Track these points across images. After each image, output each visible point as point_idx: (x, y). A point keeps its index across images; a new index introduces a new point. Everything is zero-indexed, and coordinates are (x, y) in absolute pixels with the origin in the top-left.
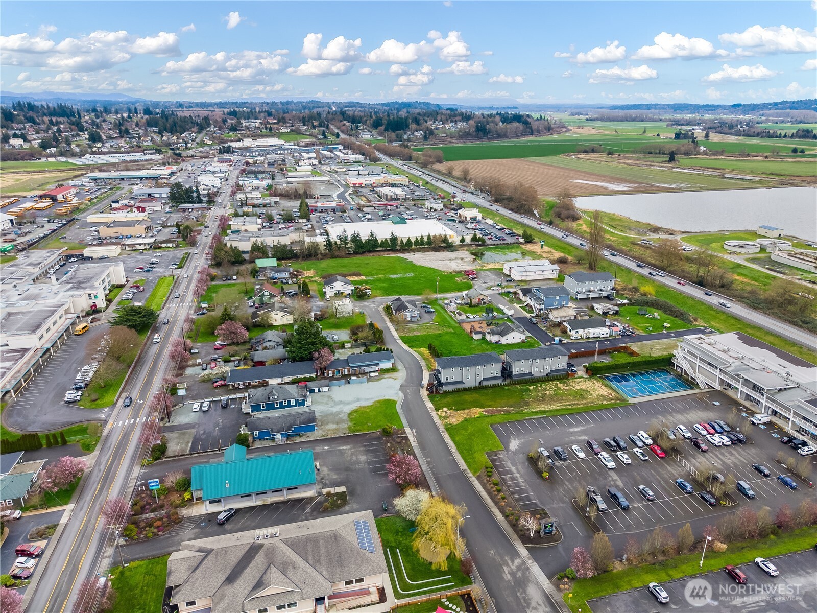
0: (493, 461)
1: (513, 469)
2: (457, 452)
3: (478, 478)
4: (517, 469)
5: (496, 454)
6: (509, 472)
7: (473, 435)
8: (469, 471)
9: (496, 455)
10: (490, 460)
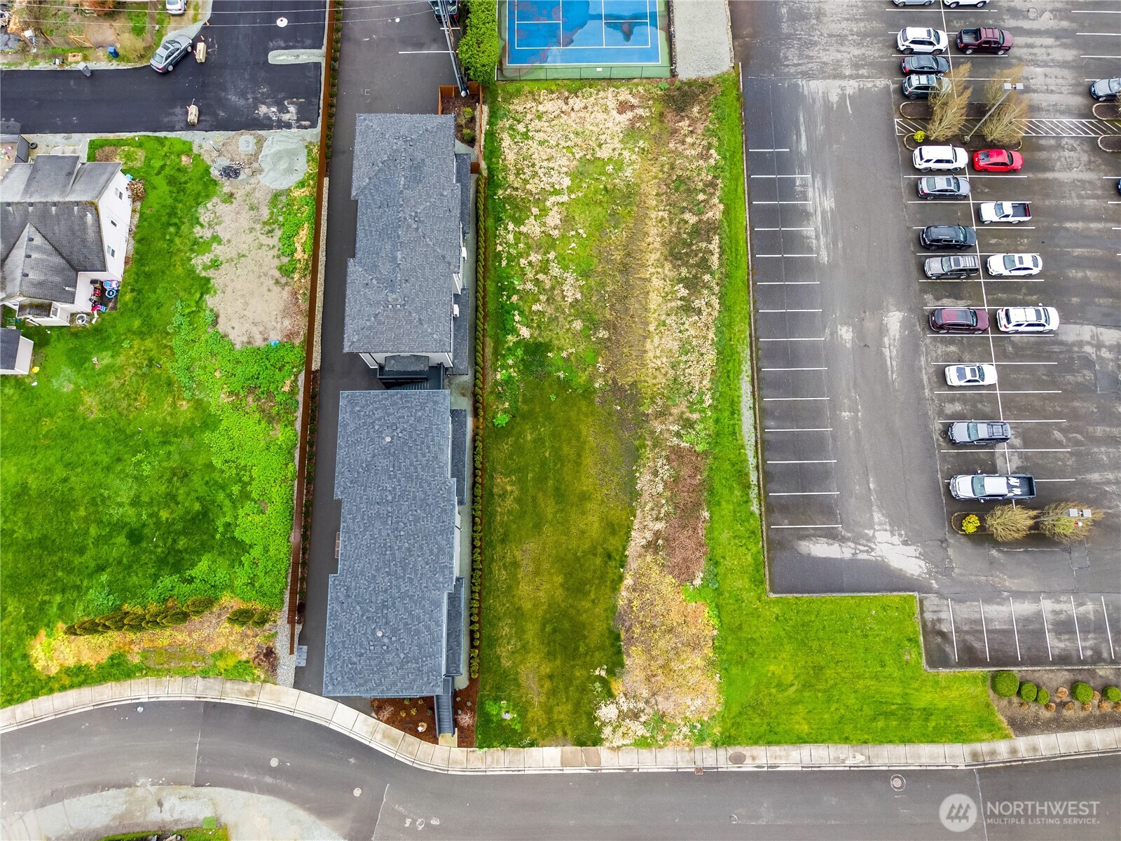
0: (971, 658)
1: (1022, 608)
2: (871, 750)
3: (1021, 727)
4: (1019, 595)
5: (933, 632)
6: (1032, 629)
7: (819, 669)
8: (983, 747)
9: (942, 634)
10: (962, 663)
